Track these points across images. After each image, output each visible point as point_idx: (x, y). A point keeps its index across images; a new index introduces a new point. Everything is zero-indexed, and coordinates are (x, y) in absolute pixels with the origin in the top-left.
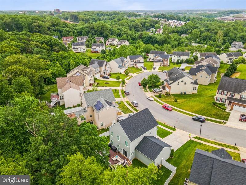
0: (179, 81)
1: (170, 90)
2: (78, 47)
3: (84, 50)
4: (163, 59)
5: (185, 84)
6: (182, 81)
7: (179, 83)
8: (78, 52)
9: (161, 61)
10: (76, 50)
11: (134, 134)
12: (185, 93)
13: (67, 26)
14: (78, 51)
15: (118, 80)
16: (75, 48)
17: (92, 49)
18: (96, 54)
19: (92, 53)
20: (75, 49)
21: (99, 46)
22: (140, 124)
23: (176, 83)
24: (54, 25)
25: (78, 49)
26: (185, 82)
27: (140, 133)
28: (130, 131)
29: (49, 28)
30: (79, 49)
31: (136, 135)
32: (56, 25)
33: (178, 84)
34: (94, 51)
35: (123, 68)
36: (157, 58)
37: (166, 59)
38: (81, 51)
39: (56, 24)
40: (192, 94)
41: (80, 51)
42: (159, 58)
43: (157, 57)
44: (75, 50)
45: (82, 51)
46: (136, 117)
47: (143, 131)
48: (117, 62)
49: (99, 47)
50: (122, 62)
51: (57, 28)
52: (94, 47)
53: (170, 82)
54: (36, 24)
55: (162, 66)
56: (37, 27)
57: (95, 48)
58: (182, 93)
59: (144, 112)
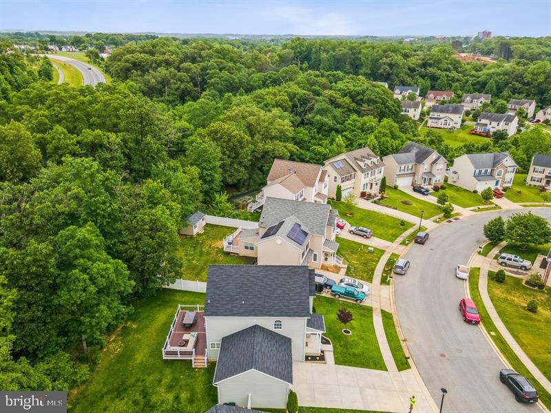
1: (546, 274)
2: (442, 115)
3: (455, 125)
8: (440, 126)
10: (435, 121)
11: (225, 304)
13: (456, 69)
14: (440, 124)
15: (440, 205)
16: (436, 116)
17: (478, 124)
18: (482, 138)
19: (473, 134)
20: (433, 118)
21: (497, 121)
22: (258, 291)
24: (424, 65)
25: (440, 121)
27: (241, 311)
28: (220, 293)
29: (412, 70)
30: (443, 121)
31: (228, 309)
32: (431, 65)
34: (479, 129)
35: (492, 180)
38: (445, 126)
39: (431, 61)
41: (442, 126)
44: (433, 120)
45: (449, 127)
46: (259, 272)
47: (253, 311)
48: (474, 163)
49: (497, 123)
50: (494, 164)
51: (430, 70)
52: (484, 121)
54: (388, 60)
56: (387, 67)
57: (486, 125)
59: (290, 270)
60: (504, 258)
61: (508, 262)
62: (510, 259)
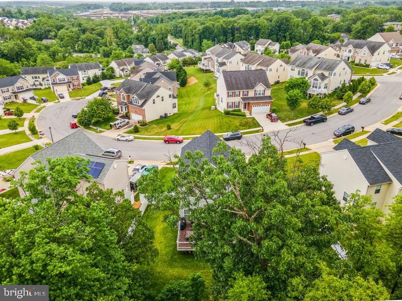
0: (154, 97)
1: (144, 117)
4: (69, 77)
5: (163, 100)
6: (158, 96)
7: (154, 100)
9: (66, 81)
12: (166, 115)
23: (150, 101)
26: (162, 97)
33: (154, 103)
36: (58, 78)
37: (75, 77)
40: (174, 114)
42: (61, 76)
43: (55, 76)
53: (141, 102)
55: (71, 90)
58: (161, 117)
60: (118, 124)
61: (121, 125)
62: (121, 123)
